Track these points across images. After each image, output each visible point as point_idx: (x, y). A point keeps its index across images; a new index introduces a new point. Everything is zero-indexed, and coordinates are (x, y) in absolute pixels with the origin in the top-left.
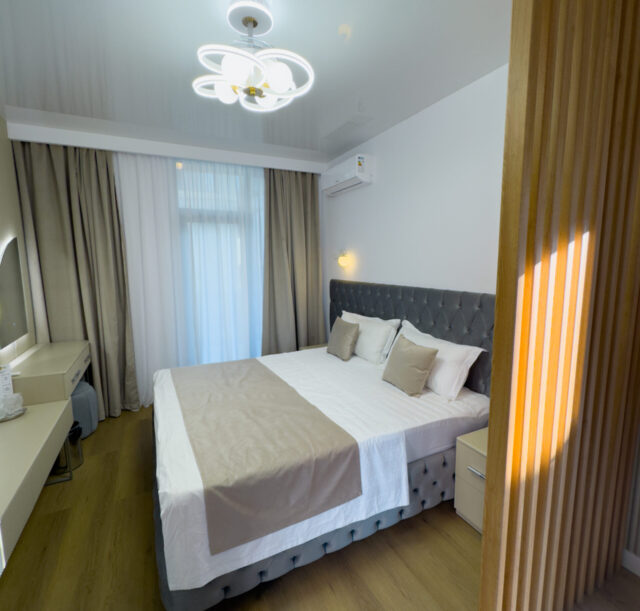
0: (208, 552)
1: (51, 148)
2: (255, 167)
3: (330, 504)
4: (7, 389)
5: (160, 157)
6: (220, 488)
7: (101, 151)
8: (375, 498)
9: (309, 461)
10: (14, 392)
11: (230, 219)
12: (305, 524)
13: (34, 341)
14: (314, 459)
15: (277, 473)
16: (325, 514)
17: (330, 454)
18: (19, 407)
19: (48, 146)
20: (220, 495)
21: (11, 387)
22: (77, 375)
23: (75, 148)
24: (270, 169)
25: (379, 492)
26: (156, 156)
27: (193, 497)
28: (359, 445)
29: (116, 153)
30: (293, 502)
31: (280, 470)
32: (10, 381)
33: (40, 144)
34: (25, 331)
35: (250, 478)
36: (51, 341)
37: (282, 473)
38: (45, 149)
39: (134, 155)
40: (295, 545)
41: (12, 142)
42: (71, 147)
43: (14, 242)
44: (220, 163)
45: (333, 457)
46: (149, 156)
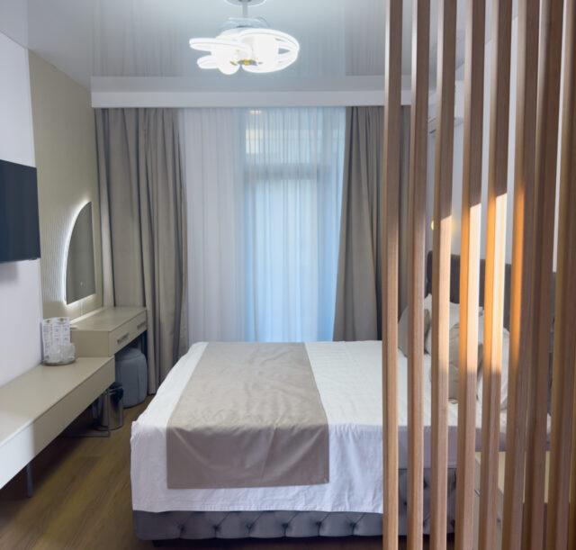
0: (165, 485)
1: (125, 112)
2: (335, 108)
3: (287, 480)
4: (66, 339)
5: (226, 109)
6: (181, 431)
7: (168, 109)
8: (346, 494)
9: (269, 429)
10: (71, 342)
11: (299, 173)
12: (259, 492)
13: (99, 303)
14: (275, 428)
15: (235, 431)
16: (283, 489)
17: (293, 428)
18: (72, 357)
19: (123, 109)
20: (180, 437)
21: (69, 337)
22: (125, 337)
23: (145, 109)
24: (353, 108)
25: (351, 489)
26: (221, 108)
27: (157, 432)
28: (330, 428)
29: (183, 109)
30: (248, 466)
31: (238, 429)
32: (68, 332)
33: (117, 109)
34: (93, 292)
35: (208, 429)
36: (115, 305)
37: (238, 433)
38: (120, 113)
39: (199, 109)
40: (247, 509)
41: (95, 110)
42: (141, 108)
43: (89, 205)
44: (291, 108)
45: (296, 431)
46: (214, 109)
